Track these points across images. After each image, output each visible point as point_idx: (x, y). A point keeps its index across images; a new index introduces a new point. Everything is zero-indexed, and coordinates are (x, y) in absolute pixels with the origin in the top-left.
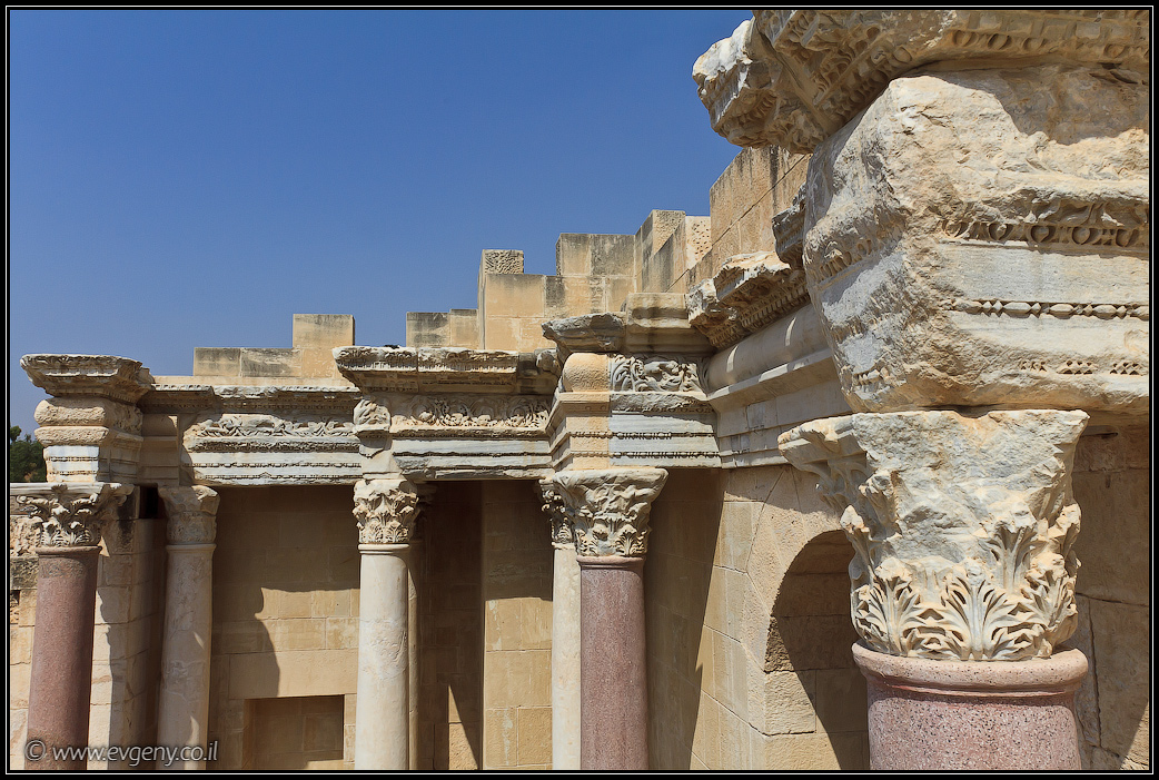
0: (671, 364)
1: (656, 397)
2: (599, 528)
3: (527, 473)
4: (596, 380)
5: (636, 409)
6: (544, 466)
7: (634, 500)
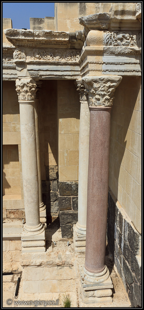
0: (127, 35)
1: (120, 49)
2: (97, 96)
3: (72, 78)
4: (98, 41)
5: (113, 53)
6: (78, 75)
7: (110, 87)
